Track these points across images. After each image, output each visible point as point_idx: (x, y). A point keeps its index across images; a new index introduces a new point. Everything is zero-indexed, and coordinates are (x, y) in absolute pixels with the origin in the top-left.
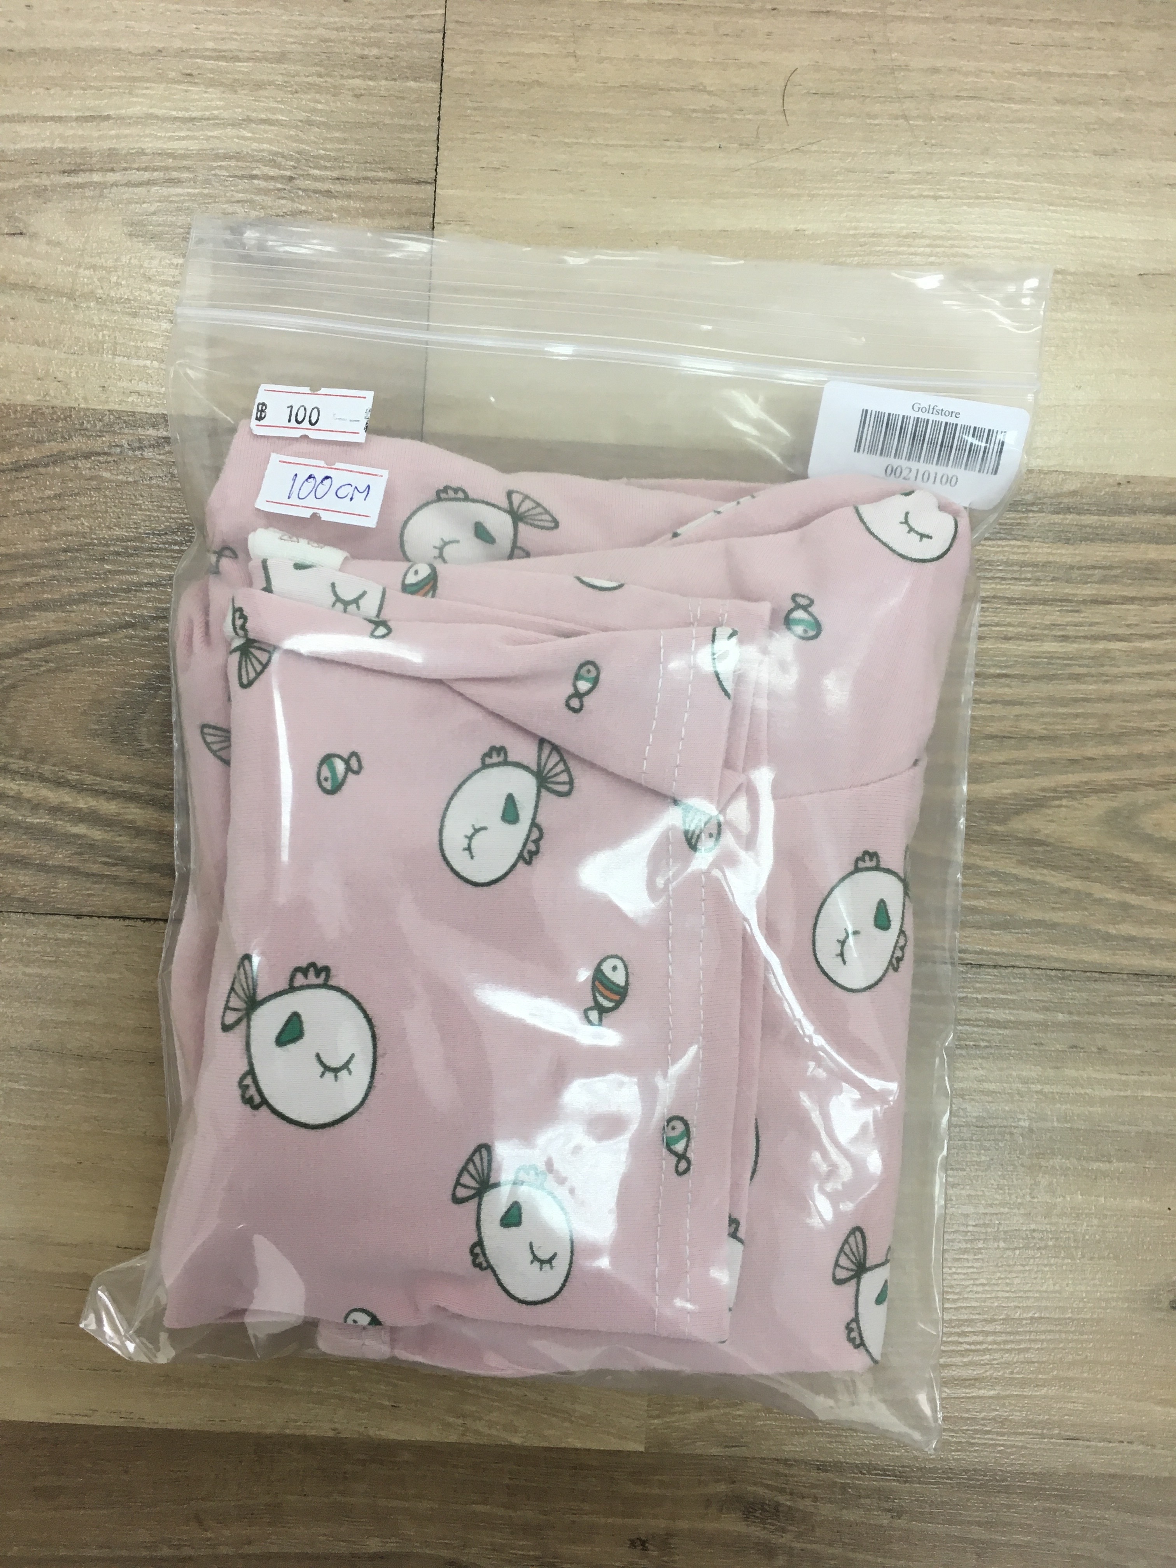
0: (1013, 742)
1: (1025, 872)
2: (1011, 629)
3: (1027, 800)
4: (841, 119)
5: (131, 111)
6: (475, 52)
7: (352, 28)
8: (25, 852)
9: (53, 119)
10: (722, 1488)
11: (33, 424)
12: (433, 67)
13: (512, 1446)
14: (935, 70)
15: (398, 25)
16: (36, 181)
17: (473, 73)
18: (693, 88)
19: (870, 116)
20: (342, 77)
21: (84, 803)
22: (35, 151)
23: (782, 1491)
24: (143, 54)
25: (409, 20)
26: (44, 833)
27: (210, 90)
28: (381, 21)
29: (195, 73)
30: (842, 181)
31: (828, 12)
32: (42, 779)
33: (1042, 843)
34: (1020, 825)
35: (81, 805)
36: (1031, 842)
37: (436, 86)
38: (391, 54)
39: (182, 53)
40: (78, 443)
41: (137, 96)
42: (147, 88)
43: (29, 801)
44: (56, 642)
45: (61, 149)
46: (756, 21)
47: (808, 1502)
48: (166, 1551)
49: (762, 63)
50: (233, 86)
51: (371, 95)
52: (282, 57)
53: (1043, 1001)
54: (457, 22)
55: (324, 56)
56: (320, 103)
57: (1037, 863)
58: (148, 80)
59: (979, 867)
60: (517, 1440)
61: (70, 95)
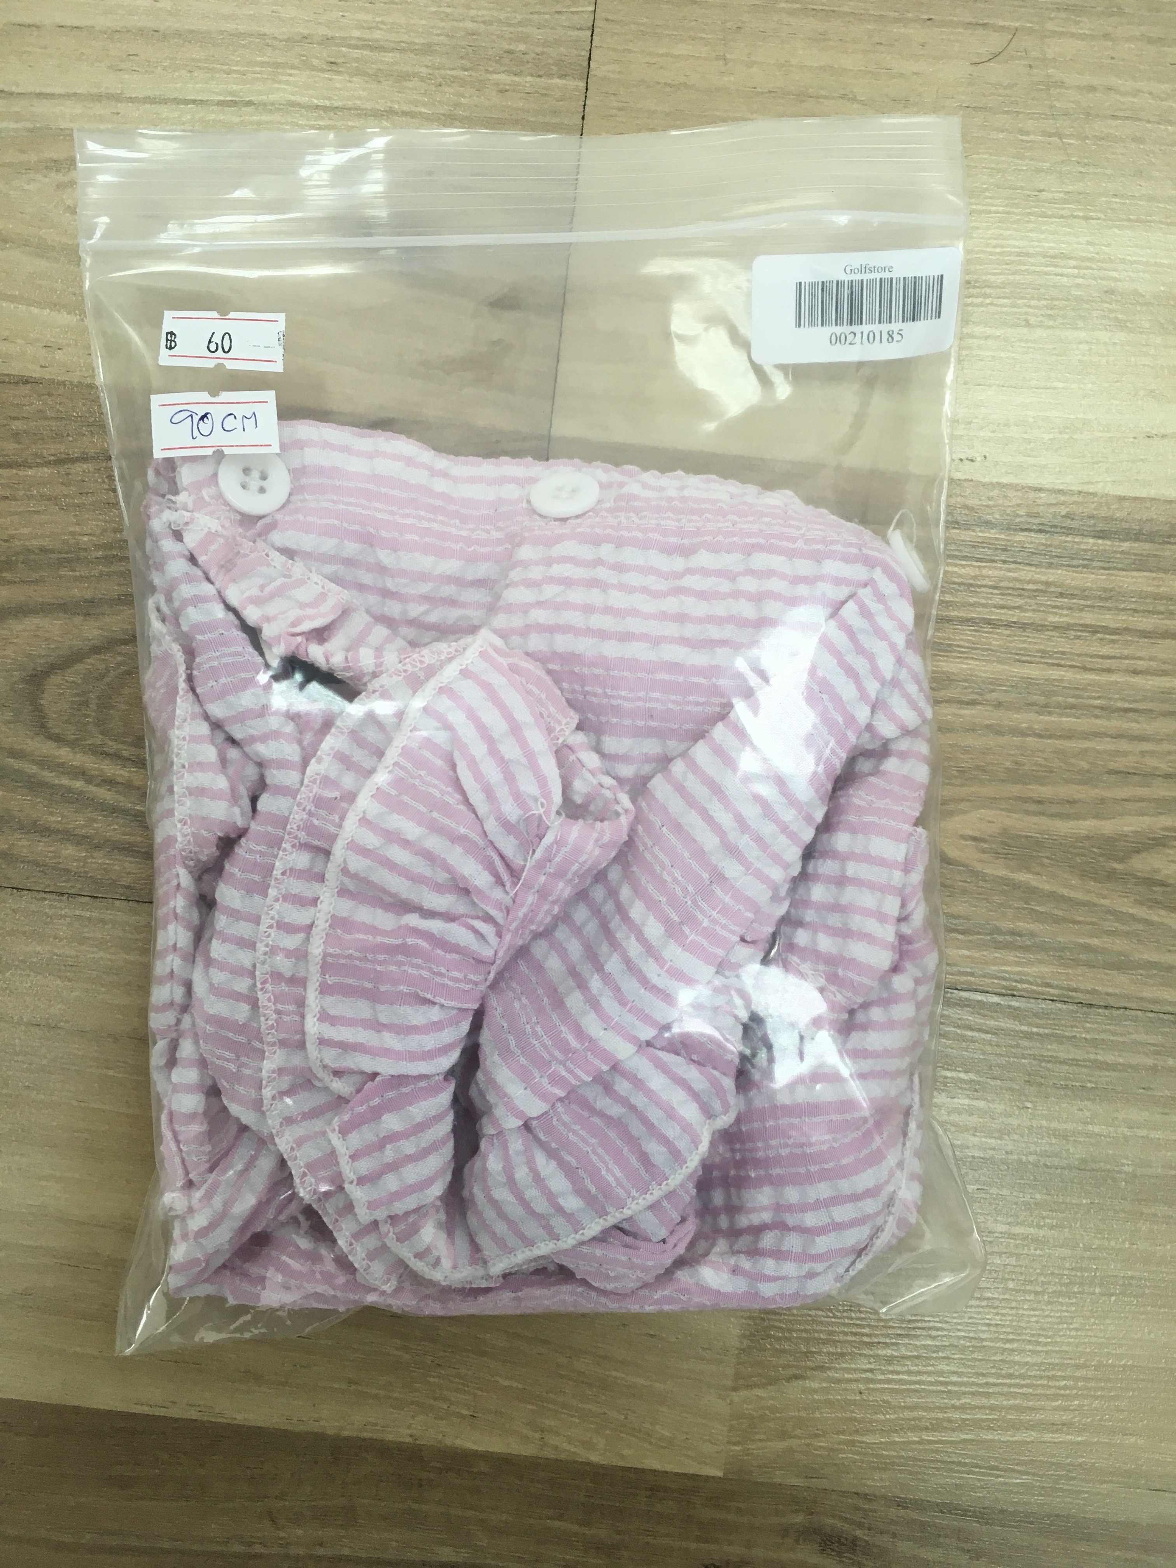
0: (1136, 778)
1: (1140, 912)
2: (1141, 662)
3: (1149, 839)
4: (994, 135)
5: (272, 98)
6: (624, 50)
7: (499, 21)
8: (131, 839)
9: (194, 102)
10: (799, 1519)
12: (581, 65)
13: (589, 1464)
14: (1092, 89)
15: (546, 20)
17: (619, 72)
18: (843, 97)
19: (1022, 132)
20: (487, 71)
23: (860, 1525)
24: (288, 40)
25: (557, 16)
27: (354, 79)
28: (531, 16)
29: (340, 61)
30: (990, 198)
31: (985, 24)
33: (1162, 884)
34: (1141, 864)
36: (1150, 882)
37: (582, 84)
38: (539, 50)
39: (327, 40)
41: (280, 82)
42: (291, 75)
46: (911, 31)
47: (885, 1538)
48: (237, 1548)
49: (916, 74)
50: (376, 77)
51: (514, 91)
52: (428, 49)
53: (1154, 1045)
54: (607, 20)
55: (470, 49)
56: (464, 97)
57: (1155, 903)
58: (292, 67)
59: (1095, 905)
60: (594, 1458)
61: (213, 78)
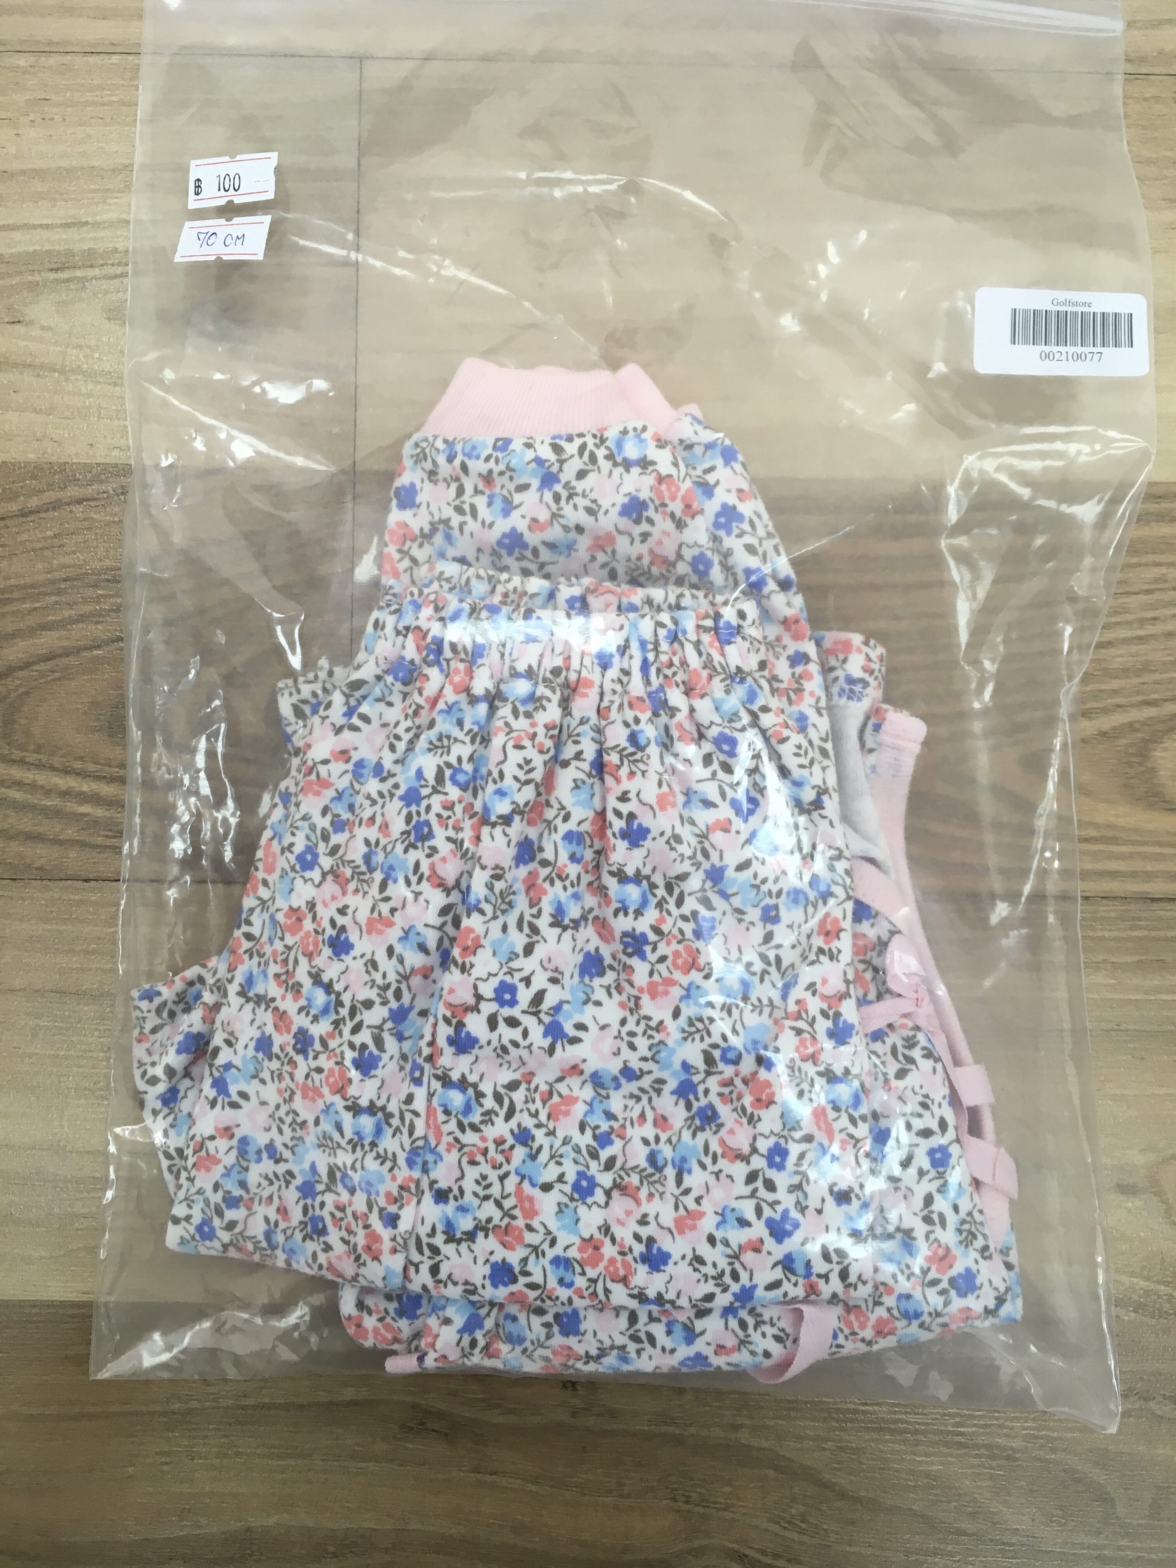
5: (105, 217)
8: (41, 829)
11: (34, 477)
16: (30, 278)
21: (86, 786)
22: (28, 253)
26: (56, 813)
32: (53, 768)
35: (85, 788)
40: (73, 492)
41: (110, 204)
42: (116, 198)
43: (42, 787)
44: (61, 656)
45: (48, 252)
58: (117, 191)
61: (54, 206)
